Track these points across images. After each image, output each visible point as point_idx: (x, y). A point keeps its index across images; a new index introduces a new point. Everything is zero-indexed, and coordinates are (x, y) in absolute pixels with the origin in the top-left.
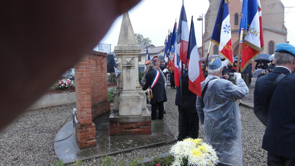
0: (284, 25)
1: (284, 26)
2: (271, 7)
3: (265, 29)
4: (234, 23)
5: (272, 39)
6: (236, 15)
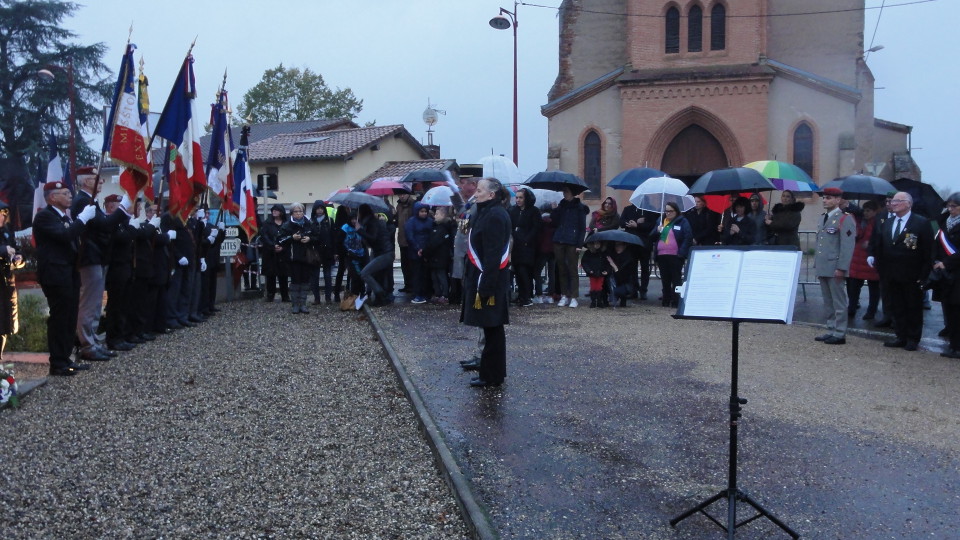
0: (861, 58)
1: (864, 65)
3: (778, 73)
4: (664, 45)
5: (807, 115)
6: (672, 13)
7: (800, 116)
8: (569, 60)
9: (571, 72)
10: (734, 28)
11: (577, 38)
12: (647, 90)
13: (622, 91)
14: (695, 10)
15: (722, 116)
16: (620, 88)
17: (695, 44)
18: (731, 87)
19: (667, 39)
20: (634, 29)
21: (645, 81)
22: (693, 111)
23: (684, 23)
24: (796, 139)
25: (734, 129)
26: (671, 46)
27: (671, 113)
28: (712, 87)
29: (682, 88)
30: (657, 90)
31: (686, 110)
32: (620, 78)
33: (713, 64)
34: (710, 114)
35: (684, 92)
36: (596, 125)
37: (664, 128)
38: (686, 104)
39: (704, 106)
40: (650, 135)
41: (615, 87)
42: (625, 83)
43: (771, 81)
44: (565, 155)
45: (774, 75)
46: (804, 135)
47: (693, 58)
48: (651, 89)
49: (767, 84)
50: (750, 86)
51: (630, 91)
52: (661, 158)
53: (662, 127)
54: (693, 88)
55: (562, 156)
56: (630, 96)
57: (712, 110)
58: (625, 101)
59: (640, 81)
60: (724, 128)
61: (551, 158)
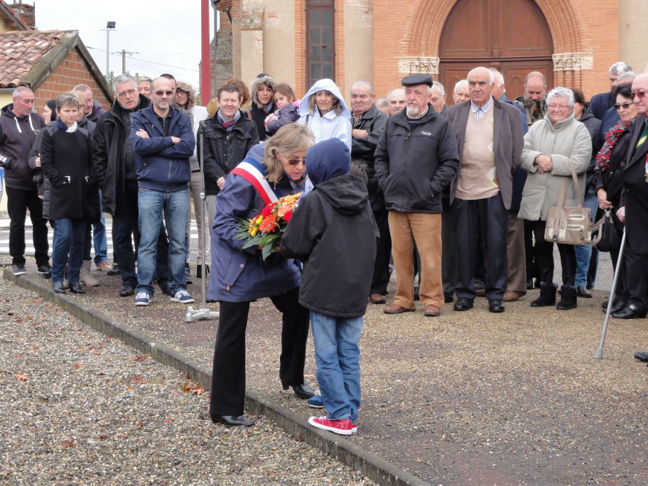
44: (272, 23)
52: (439, 32)
55: (267, 26)
61: (247, 29)
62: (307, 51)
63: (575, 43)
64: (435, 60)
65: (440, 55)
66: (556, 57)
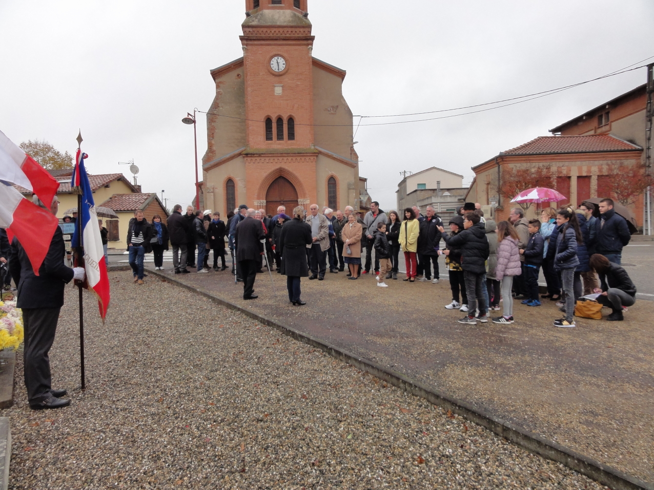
0: (353, 147)
1: (354, 150)
2: (332, 112)
3: (320, 153)
4: (265, 137)
5: (334, 173)
6: (268, 121)
7: (330, 173)
8: (213, 142)
9: (214, 148)
10: (298, 130)
11: (217, 131)
12: (258, 159)
13: (245, 159)
14: (280, 120)
15: (294, 172)
16: (244, 157)
17: (280, 137)
18: (299, 158)
19: (266, 134)
20: (250, 128)
21: (257, 154)
22: (281, 170)
23: (274, 125)
24: (329, 184)
25: (301, 179)
26: (269, 137)
27: (270, 171)
28: (290, 158)
29: (276, 159)
30: (263, 159)
31: (277, 169)
32: (244, 153)
33: (290, 147)
34: (289, 171)
35: (276, 160)
36: (232, 176)
37: (267, 178)
38: (277, 166)
39: (286, 168)
40: (260, 181)
41: (241, 156)
42: (247, 154)
43: (317, 156)
44: (217, 191)
45: (318, 153)
46: (332, 182)
47: (279, 144)
48: (260, 158)
49: (315, 158)
50: (307, 158)
51: (249, 159)
52: (266, 193)
53: (266, 177)
54: (281, 159)
55: (215, 191)
56: (249, 161)
57: (290, 169)
58: (247, 163)
59: (254, 154)
60: (296, 178)
61: (208, 192)
62: (227, 199)
63: (304, 196)
64: (265, 201)
65: (266, 200)
66: (299, 200)
